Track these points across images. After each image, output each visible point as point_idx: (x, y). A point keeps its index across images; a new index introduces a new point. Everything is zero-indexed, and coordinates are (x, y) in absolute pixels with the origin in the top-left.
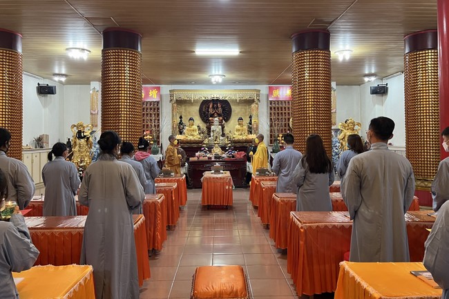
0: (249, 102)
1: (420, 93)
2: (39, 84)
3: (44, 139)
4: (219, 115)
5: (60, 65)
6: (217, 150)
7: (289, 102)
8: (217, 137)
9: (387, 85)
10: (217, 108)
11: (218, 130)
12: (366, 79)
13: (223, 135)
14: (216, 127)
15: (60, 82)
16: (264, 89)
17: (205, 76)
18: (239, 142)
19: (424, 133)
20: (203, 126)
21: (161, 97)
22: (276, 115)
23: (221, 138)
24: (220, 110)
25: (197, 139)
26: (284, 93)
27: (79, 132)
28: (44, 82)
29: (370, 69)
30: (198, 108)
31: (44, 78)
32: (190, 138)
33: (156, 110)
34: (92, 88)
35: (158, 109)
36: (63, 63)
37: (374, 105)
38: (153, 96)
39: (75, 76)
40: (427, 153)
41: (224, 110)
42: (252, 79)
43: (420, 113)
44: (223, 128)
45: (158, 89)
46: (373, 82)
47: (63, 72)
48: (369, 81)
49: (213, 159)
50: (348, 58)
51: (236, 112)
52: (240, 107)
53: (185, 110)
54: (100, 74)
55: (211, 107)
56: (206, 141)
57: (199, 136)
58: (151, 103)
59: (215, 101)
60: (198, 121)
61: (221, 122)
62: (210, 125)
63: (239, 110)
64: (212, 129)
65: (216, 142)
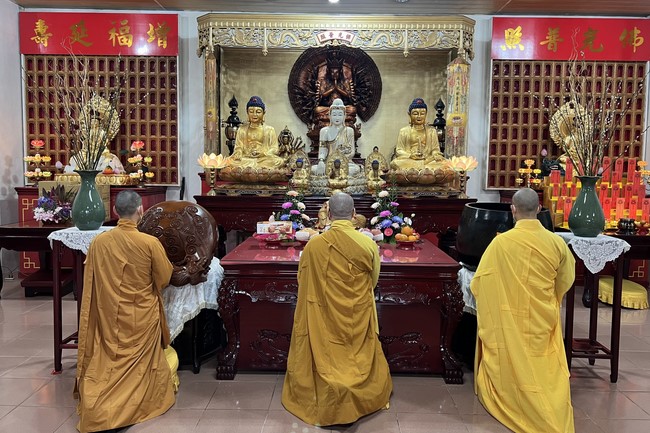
4: (347, 100)
7: (538, 67)
8: (337, 165)
10: (341, 78)
11: (341, 140)
13: (357, 158)
14: (335, 133)
18: (411, 181)
20: (299, 131)
23: (354, 167)
24: (349, 85)
25: (272, 169)
30: (284, 80)
32: (251, 165)
35: (174, 80)
41: (359, 83)
44: (357, 136)
52: (406, 79)
55: (322, 73)
56: (301, 178)
57: (281, 160)
61: (350, 121)
62: (318, 129)
63: (402, 86)
64: (322, 138)
65: (334, 182)
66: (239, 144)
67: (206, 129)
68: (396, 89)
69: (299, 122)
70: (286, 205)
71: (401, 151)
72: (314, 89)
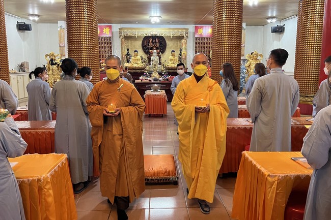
0: (180, 38)
1: (308, 32)
2: (18, 23)
3: (25, 65)
4: (157, 48)
5: (33, 7)
6: (156, 75)
7: (210, 39)
8: (155, 65)
9: (284, 25)
10: (156, 42)
11: (156, 59)
12: (269, 21)
13: (160, 63)
14: (155, 58)
15: (34, 21)
16: (191, 28)
17: (146, 17)
18: (171, 69)
19: (308, 62)
20: (145, 57)
21: (112, 33)
22: (200, 48)
23: (159, 66)
24: (158, 44)
25: (140, 66)
26: (207, 31)
27: (52, 60)
28: (22, 21)
29: (272, 13)
30: (141, 42)
31: (22, 18)
32: (135, 65)
33: (109, 44)
34: (59, 26)
35: (111, 43)
36: (35, 5)
37: (273, 41)
38: (106, 33)
39: (45, 16)
40: (309, 76)
41: (160, 44)
42: (182, 20)
43: (307, 47)
44: (160, 58)
45: (110, 27)
46: (274, 23)
47: (36, 12)
48: (271, 22)
49: (152, 82)
50: (256, 3)
51: (170, 45)
52: (173, 42)
53: (131, 44)
54: (65, 15)
55: (151, 41)
56: (147, 68)
57: (142, 64)
58: (105, 38)
59: (154, 37)
60: (141, 53)
61: (158, 54)
62: (150, 56)
63: (172, 44)
64: (151, 59)
65: (155, 69)
66: (131, 60)
69: (145, 54)
70: (144, 74)
72: (149, 45)
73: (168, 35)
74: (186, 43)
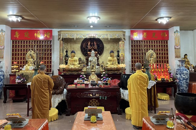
4: (95, 50)
6: (93, 77)
8: (93, 66)
10: (94, 45)
11: (94, 60)
13: (98, 65)
18: (111, 70)
20: (83, 58)
21: (53, 37)
22: (138, 50)
23: (97, 67)
24: (96, 47)
25: (77, 68)
30: (79, 45)
32: (72, 67)
35: (51, 46)
41: (98, 46)
44: (98, 59)
51: (107, 48)
52: (110, 45)
53: (71, 47)
55: (89, 44)
57: (79, 65)
59: (92, 40)
60: (79, 55)
61: (96, 55)
62: (88, 58)
64: (89, 60)
65: (93, 70)
66: (69, 62)
67: (60, 58)
68: (107, 47)
69: (83, 56)
70: (81, 76)
71: (108, 63)
72: (87, 48)
73: (106, 37)
74: (124, 44)
